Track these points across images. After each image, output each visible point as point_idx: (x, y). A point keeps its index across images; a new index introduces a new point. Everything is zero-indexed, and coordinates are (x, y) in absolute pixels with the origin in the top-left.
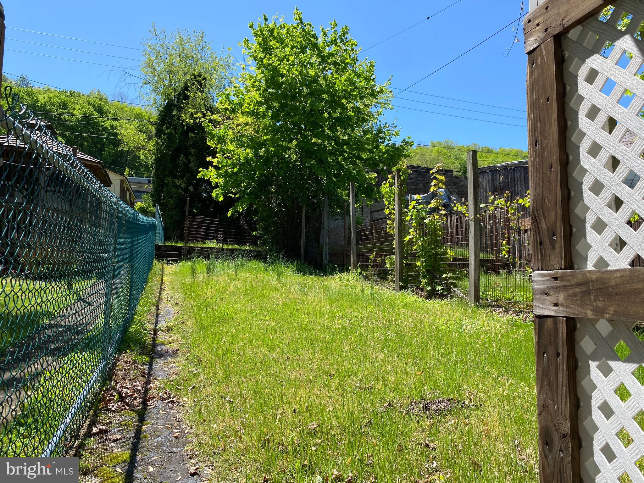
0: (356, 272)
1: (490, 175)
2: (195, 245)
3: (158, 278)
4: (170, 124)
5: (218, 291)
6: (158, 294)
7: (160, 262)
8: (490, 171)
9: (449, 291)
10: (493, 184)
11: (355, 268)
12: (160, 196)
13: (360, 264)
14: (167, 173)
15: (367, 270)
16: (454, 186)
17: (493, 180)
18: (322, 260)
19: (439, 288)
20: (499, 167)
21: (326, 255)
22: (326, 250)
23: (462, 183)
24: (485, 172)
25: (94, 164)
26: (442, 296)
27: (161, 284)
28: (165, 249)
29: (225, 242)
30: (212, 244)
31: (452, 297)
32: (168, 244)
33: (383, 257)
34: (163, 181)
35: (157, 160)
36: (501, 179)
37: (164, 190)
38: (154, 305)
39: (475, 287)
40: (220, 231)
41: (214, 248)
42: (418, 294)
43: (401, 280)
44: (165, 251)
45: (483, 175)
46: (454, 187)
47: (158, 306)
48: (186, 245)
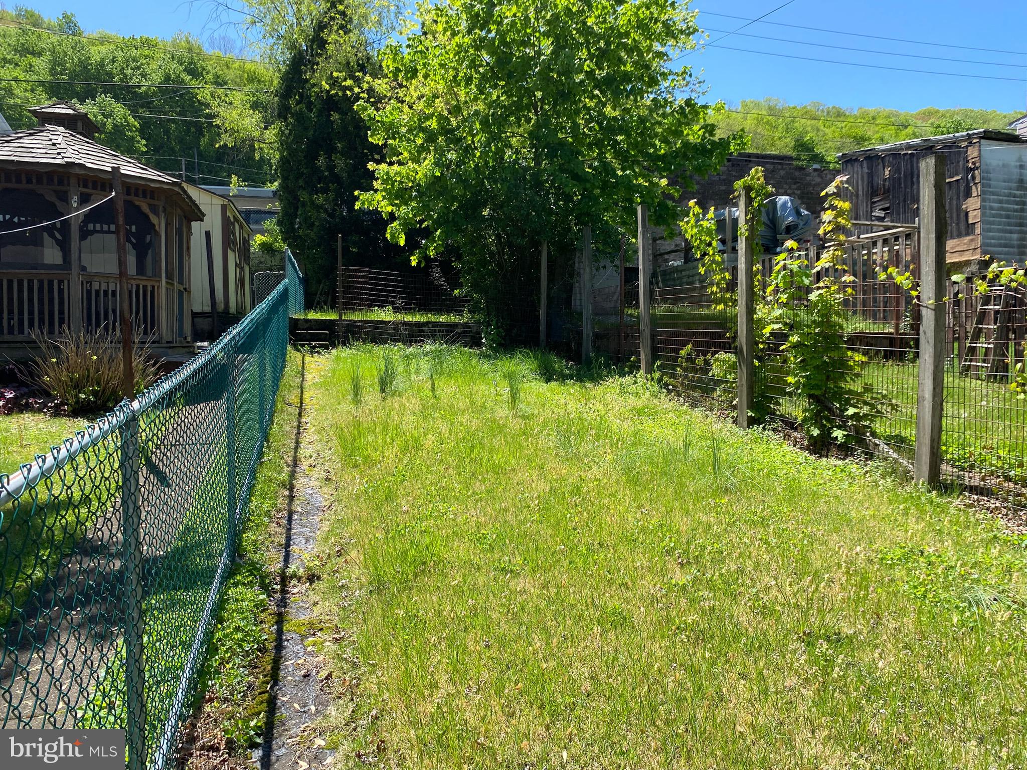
0: (653, 379)
1: (865, 165)
2: (356, 316)
3: (293, 397)
4: (301, 95)
5: (405, 449)
6: (293, 445)
7: (298, 350)
8: (866, 158)
9: (861, 442)
10: (871, 183)
11: (650, 370)
12: (292, 224)
13: (658, 363)
14: (301, 182)
15: (673, 376)
16: (795, 184)
17: (871, 175)
18: (580, 345)
19: (838, 434)
20: (883, 151)
21: (588, 335)
22: (587, 328)
23: (808, 178)
24: (856, 160)
25: (165, 187)
26: (845, 450)
27: (300, 415)
28: (306, 326)
29: (408, 309)
30: (385, 315)
31: (870, 456)
32: (312, 315)
33: (709, 356)
34: (296, 198)
35: (283, 161)
36: (887, 172)
37: (299, 213)
38: (284, 486)
39: (932, 448)
40: (398, 292)
41: (389, 322)
42: (787, 437)
43: (751, 406)
44: (307, 329)
45: (852, 166)
46: (794, 187)
47: (291, 488)
48: (340, 318)
